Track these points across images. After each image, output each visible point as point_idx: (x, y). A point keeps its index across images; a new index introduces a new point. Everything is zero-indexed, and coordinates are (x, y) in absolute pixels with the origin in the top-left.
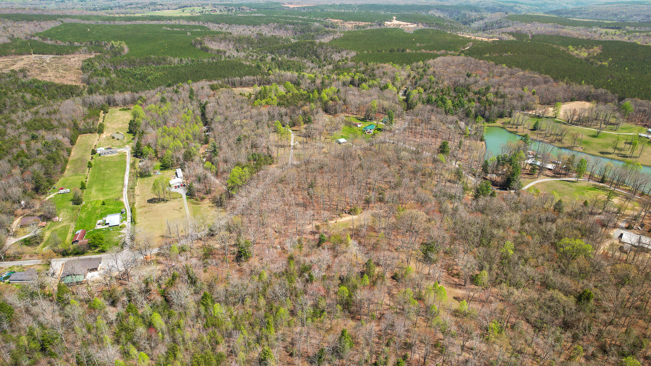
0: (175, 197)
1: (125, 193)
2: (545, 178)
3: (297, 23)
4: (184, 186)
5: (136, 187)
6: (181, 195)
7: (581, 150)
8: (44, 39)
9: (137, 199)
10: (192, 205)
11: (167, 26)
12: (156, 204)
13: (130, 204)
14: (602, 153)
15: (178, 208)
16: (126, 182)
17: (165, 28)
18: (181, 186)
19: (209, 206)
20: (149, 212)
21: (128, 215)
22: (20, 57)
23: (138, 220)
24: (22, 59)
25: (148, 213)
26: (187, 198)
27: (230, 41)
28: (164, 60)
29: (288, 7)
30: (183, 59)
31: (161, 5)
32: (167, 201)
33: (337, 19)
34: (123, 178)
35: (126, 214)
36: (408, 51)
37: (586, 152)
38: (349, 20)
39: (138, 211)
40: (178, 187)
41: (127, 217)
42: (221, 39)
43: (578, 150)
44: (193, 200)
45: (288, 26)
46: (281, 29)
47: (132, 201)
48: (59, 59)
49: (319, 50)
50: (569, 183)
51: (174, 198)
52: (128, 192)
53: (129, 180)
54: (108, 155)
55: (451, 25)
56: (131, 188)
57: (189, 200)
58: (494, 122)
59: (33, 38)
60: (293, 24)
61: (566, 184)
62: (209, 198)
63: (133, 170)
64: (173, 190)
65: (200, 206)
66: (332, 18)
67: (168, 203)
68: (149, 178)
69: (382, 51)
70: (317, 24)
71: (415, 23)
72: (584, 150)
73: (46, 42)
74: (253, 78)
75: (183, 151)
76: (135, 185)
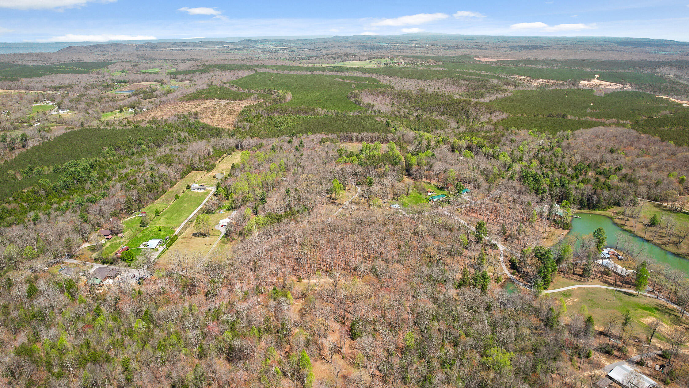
0: (216, 234)
1: (183, 224)
2: (597, 284)
3: (472, 80)
4: (229, 226)
5: (195, 221)
6: (221, 233)
8: (231, 86)
9: (187, 230)
10: (221, 243)
11: (340, 77)
12: (197, 237)
13: (178, 234)
15: (210, 243)
16: (192, 215)
17: (337, 79)
18: (227, 226)
20: (187, 242)
22: (205, 101)
23: (171, 247)
24: (205, 103)
25: (184, 243)
27: (388, 95)
28: (313, 110)
29: (480, 61)
30: (330, 111)
31: (354, 55)
32: (207, 236)
33: (524, 76)
34: (193, 211)
36: (569, 117)
38: (538, 78)
40: (225, 226)
41: (166, 243)
42: (380, 93)
44: (225, 239)
45: (463, 82)
46: (453, 84)
47: (182, 231)
48: (232, 104)
49: (472, 110)
50: (623, 295)
51: (214, 235)
52: (186, 224)
53: (195, 215)
54: (197, 191)
55: (671, 87)
56: (191, 221)
57: (223, 239)
58: (604, 209)
59: (225, 86)
60: (468, 80)
61: (617, 296)
63: (204, 207)
64: (218, 228)
65: (226, 245)
66: (519, 75)
67: (206, 238)
68: (212, 215)
69: (538, 115)
70: (495, 81)
71: (621, 83)
73: (232, 89)
74: (372, 134)
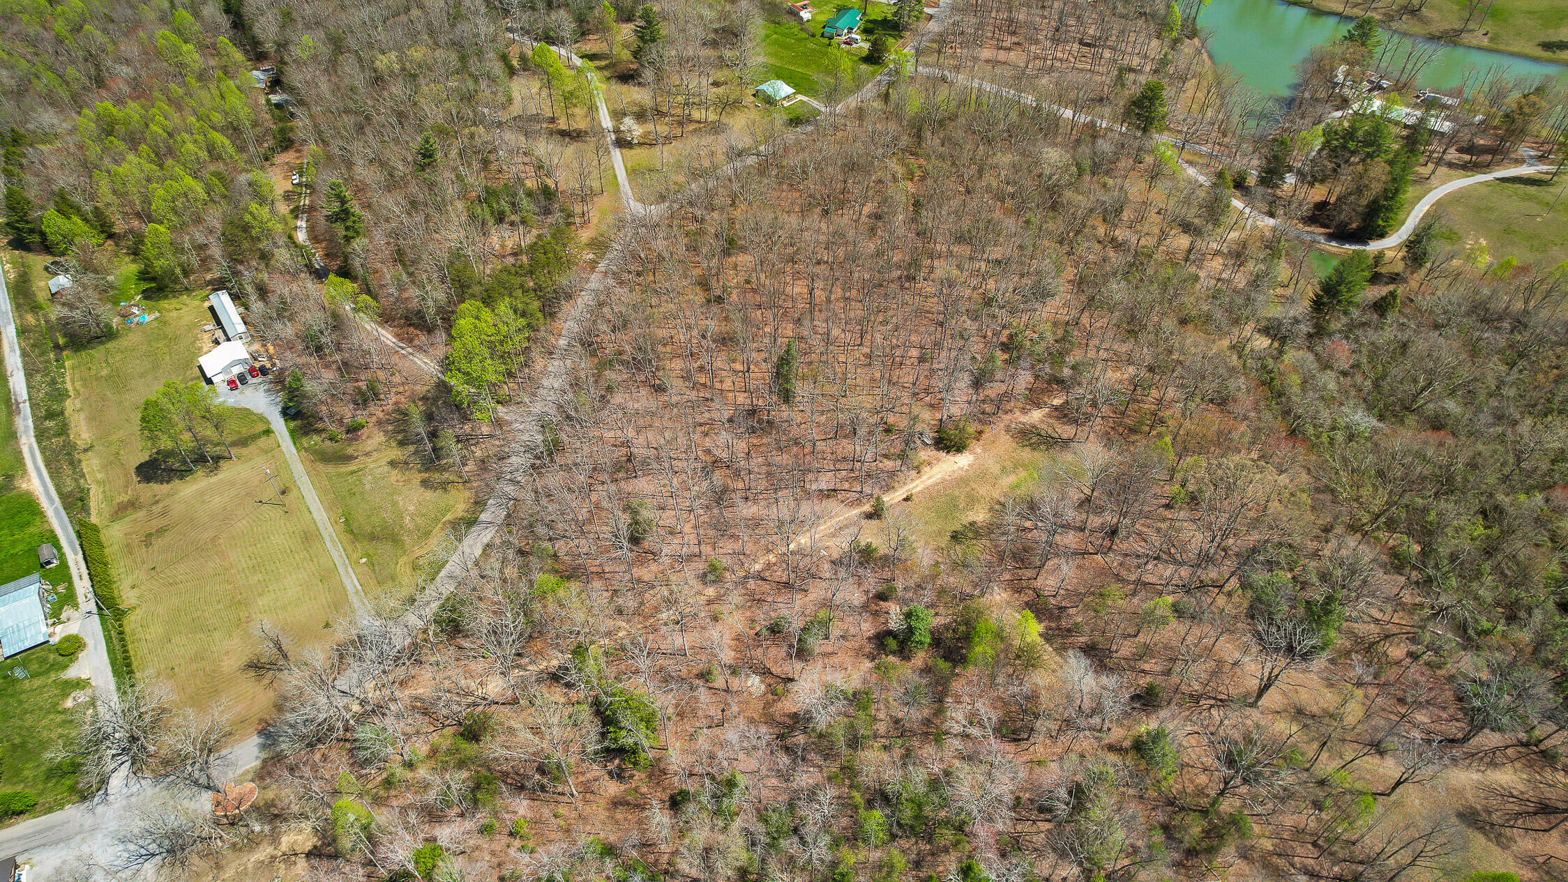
0: (245, 432)
1: (28, 442)
2: (1449, 179)
4: (263, 371)
5: (69, 405)
6: (262, 419)
7: (1485, 42)
9: (91, 465)
10: (320, 466)
12: (176, 483)
13: (68, 507)
14: (1547, 46)
15: (270, 492)
16: (18, 383)
18: (252, 371)
19: (393, 464)
20: (161, 531)
21: (74, 572)
23: (127, 596)
25: (158, 543)
26: (293, 433)
32: (217, 459)
35: (64, 565)
37: (1502, 47)
39: (114, 535)
40: (242, 378)
41: (71, 583)
43: (1475, 42)
44: (316, 438)
47: (69, 485)
50: (1532, 190)
51: (243, 442)
52: (41, 435)
53: (29, 375)
56: (50, 415)
57: (305, 441)
61: (1529, 198)
62: (379, 423)
63: (30, 319)
64: (225, 398)
65: (353, 466)
67: (227, 471)
68: (110, 345)
72: (1491, 40)
75: (215, 217)
76: (61, 395)
